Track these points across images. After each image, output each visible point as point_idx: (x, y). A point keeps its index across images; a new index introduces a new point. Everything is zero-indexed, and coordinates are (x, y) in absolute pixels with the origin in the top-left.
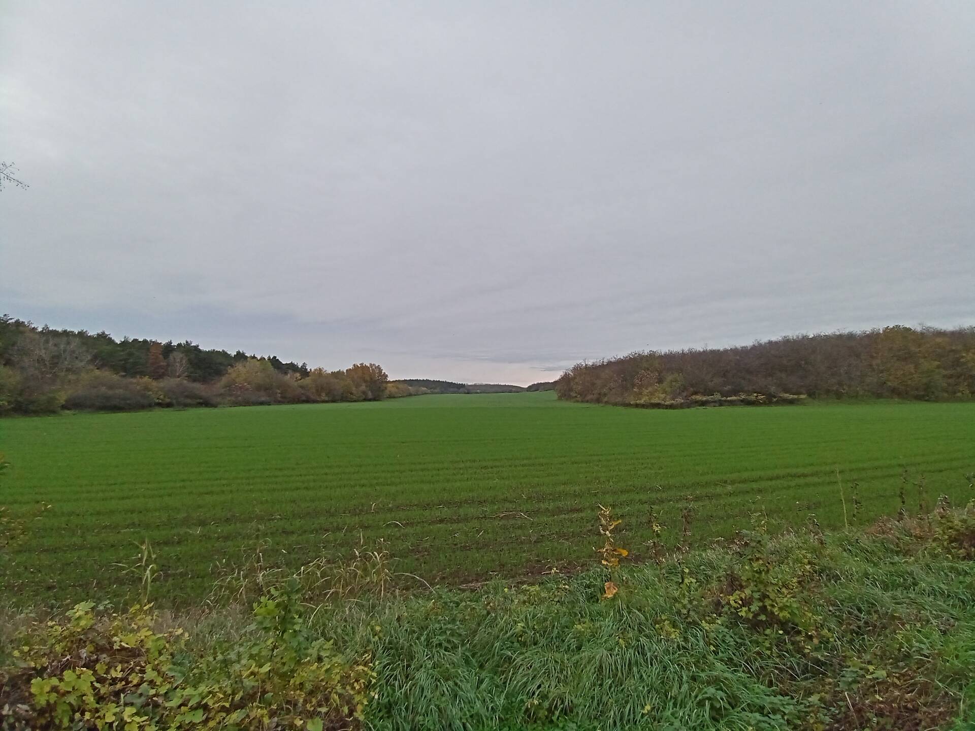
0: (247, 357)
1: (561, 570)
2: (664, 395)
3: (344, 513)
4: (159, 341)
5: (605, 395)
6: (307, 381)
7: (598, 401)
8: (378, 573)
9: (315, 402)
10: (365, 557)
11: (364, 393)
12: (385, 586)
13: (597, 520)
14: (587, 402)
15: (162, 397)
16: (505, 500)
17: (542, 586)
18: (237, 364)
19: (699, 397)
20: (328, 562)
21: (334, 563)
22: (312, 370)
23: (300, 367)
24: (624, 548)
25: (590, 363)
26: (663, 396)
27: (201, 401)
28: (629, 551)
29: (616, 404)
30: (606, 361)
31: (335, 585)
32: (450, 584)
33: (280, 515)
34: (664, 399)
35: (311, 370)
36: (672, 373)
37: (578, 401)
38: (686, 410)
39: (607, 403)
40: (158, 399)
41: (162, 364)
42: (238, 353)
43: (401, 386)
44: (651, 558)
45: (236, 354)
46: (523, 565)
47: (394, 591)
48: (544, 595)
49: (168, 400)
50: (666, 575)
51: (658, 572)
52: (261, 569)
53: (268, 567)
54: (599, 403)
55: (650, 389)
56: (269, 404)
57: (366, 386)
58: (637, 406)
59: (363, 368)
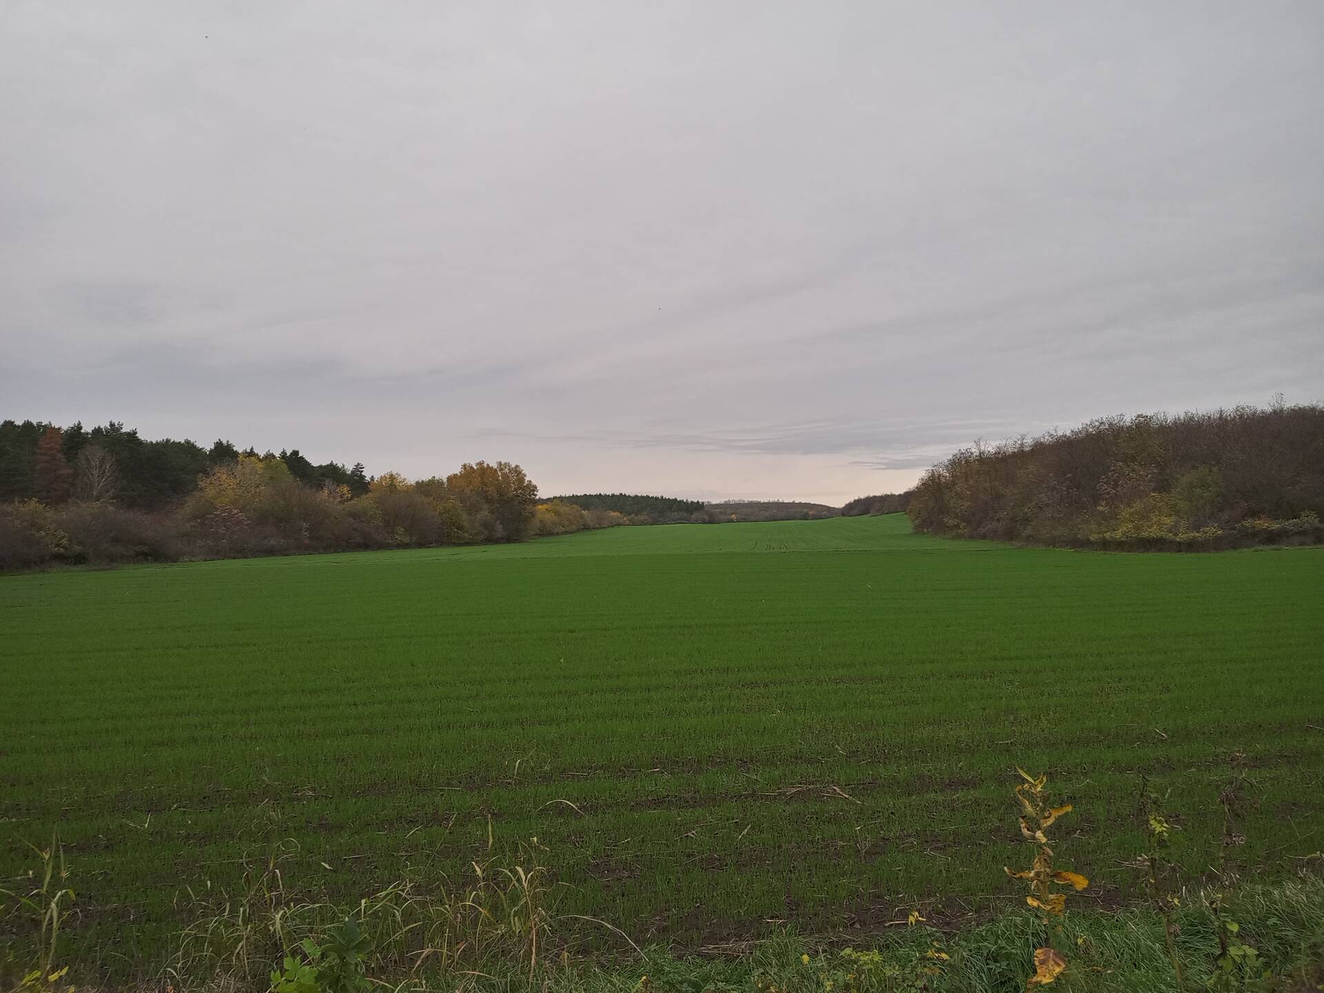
0: (236, 454)
1: (929, 918)
2: (1173, 518)
3: (449, 784)
4: (56, 425)
5: (1026, 520)
6: (365, 501)
7: (1010, 535)
8: (524, 914)
9: (381, 546)
10: (495, 880)
11: (485, 525)
12: (538, 943)
13: (1011, 806)
14: (984, 537)
15: (64, 542)
16: (798, 757)
17: (886, 952)
18: (216, 469)
19: (1262, 523)
20: (417, 889)
21: (430, 892)
22: (376, 479)
23: (349, 472)
24: (1077, 871)
25: (990, 447)
26: (1168, 521)
27: (145, 549)
28: (1091, 879)
29: (1054, 542)
30: (1029, 441)
31: (432, 940)
32: (679, 943)
33: (313, 789)
34: (1174, 530)
35: (372, 478)
36: (1194, 467)
37: (959, 537)
38: (1231, 555)
39: (1029, 539)
40: (58, 545)
41: (64, 471)
42: (219, 445)
43: (564, 509)
44: (1143, 896)
45: (213, 447)
46: (841, 905)
47: (558, 956)
48: (891, 971)
49: (77, 549)
50: (1182, 938)
51: (1161, 930)
52: (278, 904)
53: (292, 900)
54: (1011, 539)
55: (1138, 505)
56: (284, 552)
57: (492, 512)
58: (1105, 545)
59: (484, 471)
